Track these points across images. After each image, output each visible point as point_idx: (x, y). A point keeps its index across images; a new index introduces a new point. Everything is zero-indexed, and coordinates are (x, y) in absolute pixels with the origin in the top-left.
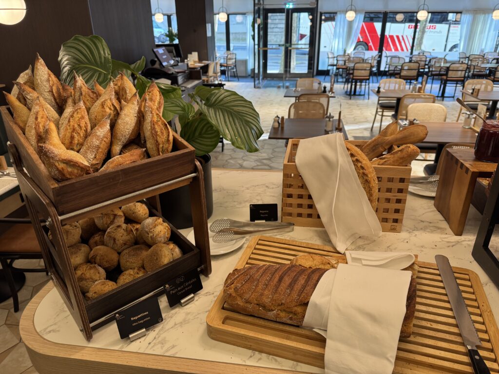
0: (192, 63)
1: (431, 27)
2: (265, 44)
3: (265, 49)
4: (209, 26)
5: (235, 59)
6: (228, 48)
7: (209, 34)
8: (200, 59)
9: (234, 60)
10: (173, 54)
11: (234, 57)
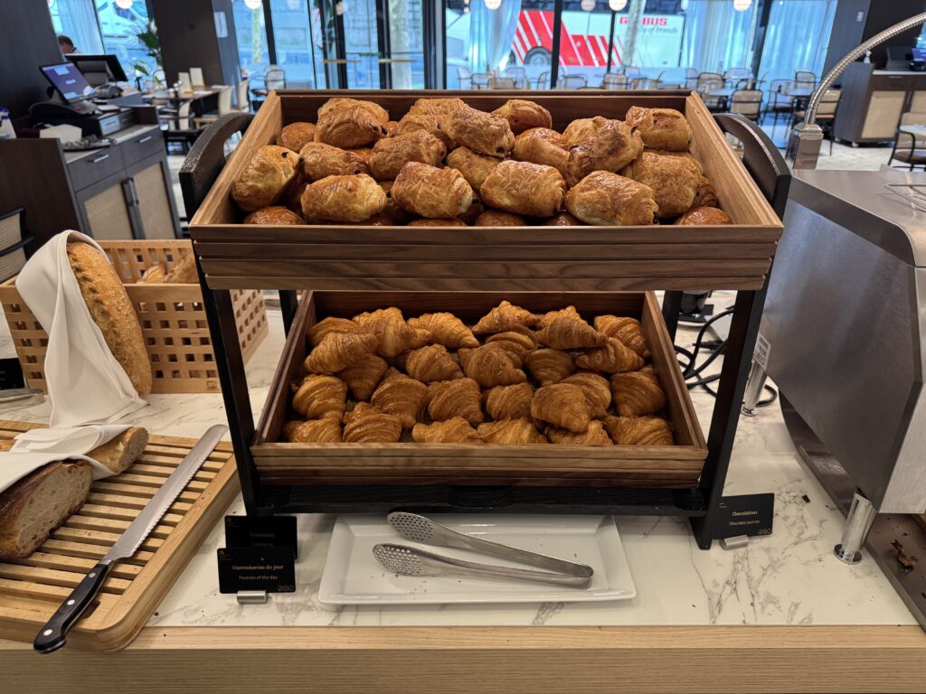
0: (189, 90)
1: (659, 22)
2: (341, 53)
3: (342, 61)
4: (220, 18)
5: (284, 79)
6: (273, 60)
7: (222, 32)
8: (208, 82)
9: (282, 83)
10: (108, 75)
11: (282, 78)
